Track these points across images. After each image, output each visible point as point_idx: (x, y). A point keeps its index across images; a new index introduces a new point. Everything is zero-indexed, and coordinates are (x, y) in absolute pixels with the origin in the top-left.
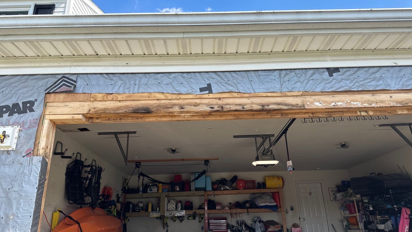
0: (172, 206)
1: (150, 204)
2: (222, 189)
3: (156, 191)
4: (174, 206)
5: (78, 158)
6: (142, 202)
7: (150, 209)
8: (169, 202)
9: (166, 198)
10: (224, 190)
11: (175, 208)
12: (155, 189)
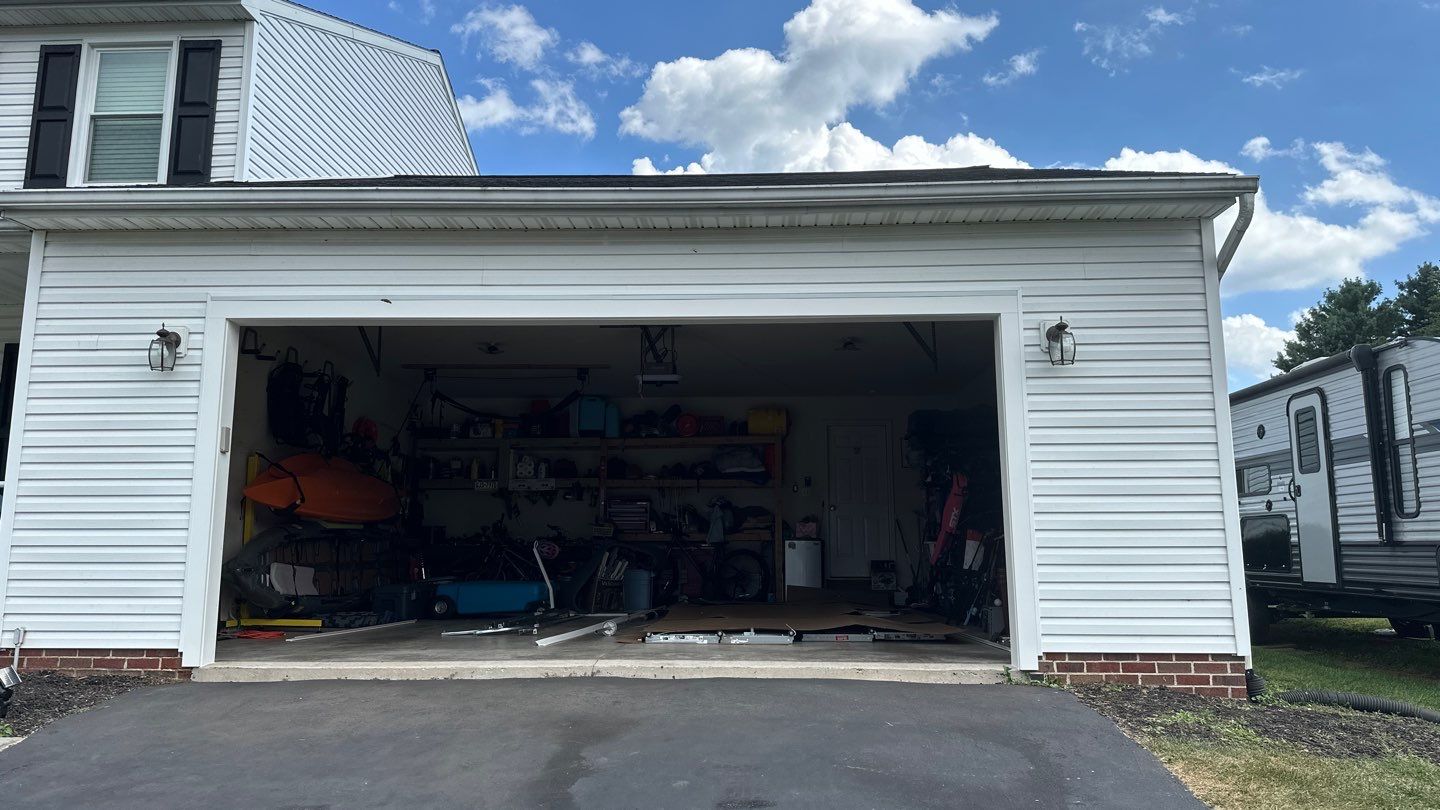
0: (526, 468)
1: (475, 462)
2: (644, 435)
3: (489, 434)
4: (531, 469)
5: (292, 360)
6: (459, 459)
7: (475, 474)
8: (520, 460)
9: (512, 451)
10: (646, 437)
11: (533, 472)
12: (486, 431)
